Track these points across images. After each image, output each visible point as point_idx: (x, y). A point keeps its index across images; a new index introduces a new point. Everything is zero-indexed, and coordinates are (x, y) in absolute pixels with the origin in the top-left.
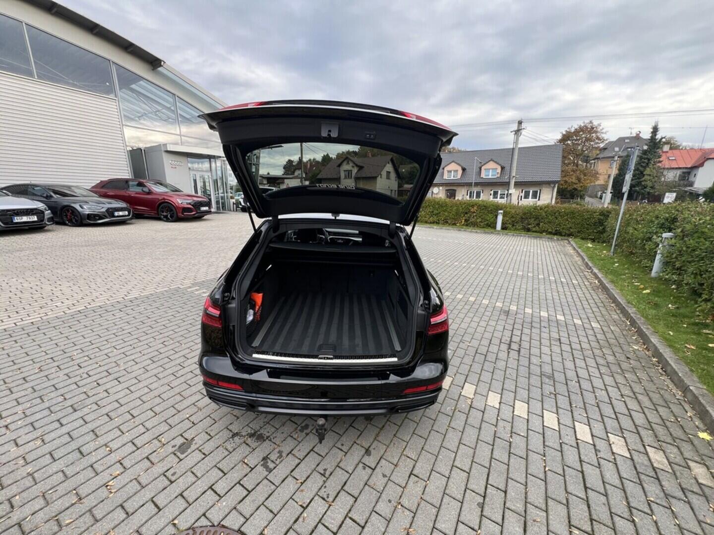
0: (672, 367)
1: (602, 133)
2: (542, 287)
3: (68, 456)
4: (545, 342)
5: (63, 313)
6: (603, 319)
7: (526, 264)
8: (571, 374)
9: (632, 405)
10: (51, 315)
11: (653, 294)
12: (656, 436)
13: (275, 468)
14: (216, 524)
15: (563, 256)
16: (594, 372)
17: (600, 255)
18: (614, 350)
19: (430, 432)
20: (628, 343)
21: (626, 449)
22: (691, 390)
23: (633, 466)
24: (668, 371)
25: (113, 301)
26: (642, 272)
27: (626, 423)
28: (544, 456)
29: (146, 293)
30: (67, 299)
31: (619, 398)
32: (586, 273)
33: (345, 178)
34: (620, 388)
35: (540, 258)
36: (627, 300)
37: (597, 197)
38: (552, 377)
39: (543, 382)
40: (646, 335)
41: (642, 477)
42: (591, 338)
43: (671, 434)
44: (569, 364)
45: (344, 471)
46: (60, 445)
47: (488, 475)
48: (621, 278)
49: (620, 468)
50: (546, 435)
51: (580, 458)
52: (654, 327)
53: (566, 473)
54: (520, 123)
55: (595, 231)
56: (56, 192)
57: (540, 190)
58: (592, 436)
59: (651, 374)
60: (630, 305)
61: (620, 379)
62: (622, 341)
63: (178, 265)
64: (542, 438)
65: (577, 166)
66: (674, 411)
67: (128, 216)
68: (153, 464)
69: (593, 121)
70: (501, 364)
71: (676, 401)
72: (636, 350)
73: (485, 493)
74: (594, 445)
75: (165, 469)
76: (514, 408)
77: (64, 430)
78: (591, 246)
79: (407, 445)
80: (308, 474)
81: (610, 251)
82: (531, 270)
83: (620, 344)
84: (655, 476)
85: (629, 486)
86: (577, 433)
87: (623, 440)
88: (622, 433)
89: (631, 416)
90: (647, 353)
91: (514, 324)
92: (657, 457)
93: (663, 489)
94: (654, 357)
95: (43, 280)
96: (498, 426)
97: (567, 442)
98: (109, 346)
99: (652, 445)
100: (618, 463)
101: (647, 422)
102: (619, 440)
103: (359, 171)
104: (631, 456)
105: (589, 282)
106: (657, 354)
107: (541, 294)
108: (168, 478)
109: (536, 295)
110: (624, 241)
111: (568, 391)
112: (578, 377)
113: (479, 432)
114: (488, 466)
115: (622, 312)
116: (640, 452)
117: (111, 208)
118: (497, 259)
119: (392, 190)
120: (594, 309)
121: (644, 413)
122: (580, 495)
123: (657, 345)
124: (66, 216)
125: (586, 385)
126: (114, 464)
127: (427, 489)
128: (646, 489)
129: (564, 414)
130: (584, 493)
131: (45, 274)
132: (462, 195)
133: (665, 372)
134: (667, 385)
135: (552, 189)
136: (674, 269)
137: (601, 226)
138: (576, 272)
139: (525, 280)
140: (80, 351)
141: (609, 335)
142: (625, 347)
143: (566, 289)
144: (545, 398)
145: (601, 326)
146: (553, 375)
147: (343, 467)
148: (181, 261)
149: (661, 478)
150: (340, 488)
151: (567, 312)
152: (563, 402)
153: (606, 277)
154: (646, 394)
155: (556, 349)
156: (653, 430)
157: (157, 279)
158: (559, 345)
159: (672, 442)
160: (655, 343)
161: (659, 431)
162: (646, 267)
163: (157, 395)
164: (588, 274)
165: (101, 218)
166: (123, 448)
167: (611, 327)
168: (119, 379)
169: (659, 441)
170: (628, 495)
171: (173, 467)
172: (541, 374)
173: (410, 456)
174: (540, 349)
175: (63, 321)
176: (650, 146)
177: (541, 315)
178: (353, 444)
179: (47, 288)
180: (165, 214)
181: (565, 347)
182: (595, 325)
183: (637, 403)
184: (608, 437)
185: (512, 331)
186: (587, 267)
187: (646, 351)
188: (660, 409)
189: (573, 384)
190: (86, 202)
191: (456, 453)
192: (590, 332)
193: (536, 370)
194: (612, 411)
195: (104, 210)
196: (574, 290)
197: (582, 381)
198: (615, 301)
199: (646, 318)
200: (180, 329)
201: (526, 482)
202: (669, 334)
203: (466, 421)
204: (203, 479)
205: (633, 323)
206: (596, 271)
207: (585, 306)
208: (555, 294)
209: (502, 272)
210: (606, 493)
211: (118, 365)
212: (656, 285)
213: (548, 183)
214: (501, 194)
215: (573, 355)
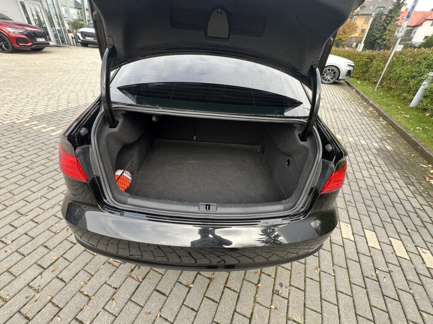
2: (340, 116)
4: (363, 166)
6: (391, 142)
8: (393, 196)
16: (407, 191)
17: (368, 90)
18: (412, 170)
19: (305, 281)
26: (403, 103)
36: (404, 126)
39: (377, 206)
42: (391, 160)
44: (388, 186)
50: (403, 267)
60: (408, 130)
64: (402, 272)
72: (425, 168)
76: (366, 238)
78: (360, 83)
81: (375, 87)
86: (425, 260)
97: (422, 272)
105: (369, 111)
111: (398, 214)
112: (399, 198)
115: (402, 136)
120: (382, 134)
125: (408, 206)
141: (402, 156)
142: (417, 167)
145: (393, 148)
151: (365, 137)
153: (381, 107)
167: (401, 150)
176: (395, 6)
177: (349, 140)
182: (388, 147)
186: (363, 100)
192: (388, 154)
193: (366, 194)
196: (362, 118)
197: (403, 202)
198: (394, 126)
203: (333, 260)
208: (351, 121)
215: (386, 176)
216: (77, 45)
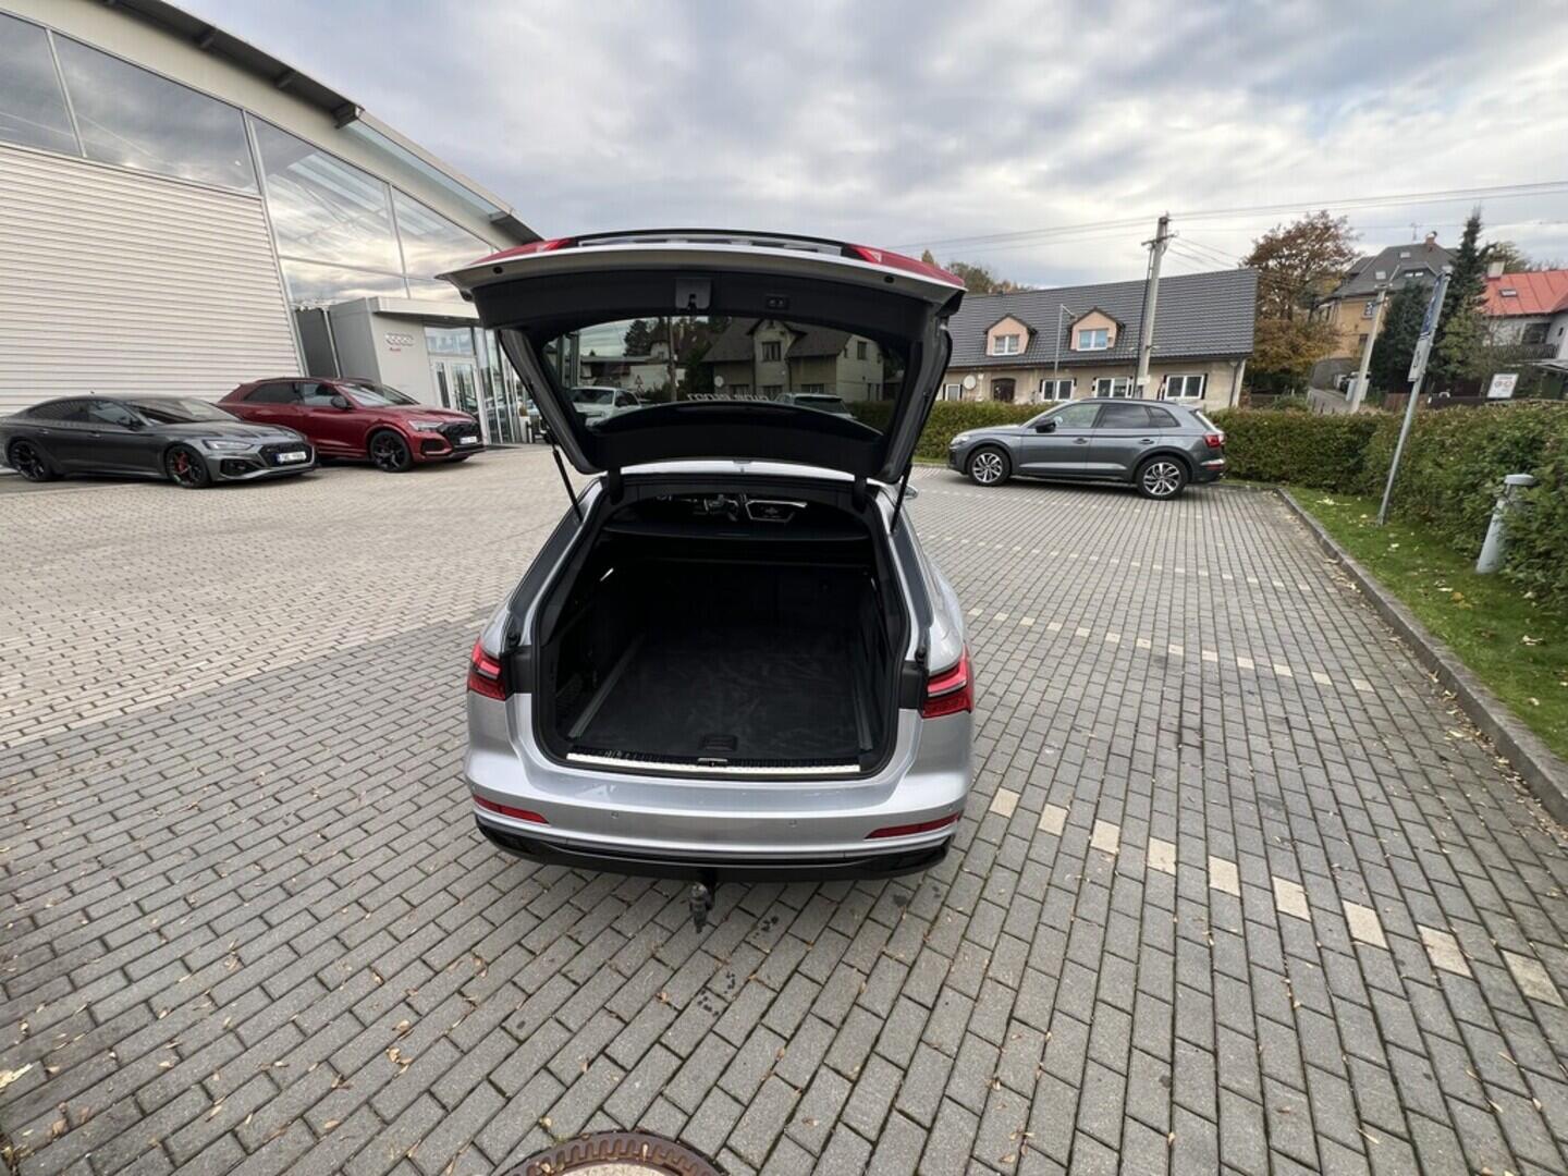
0: (1546, 780)
1: (1350, 239)
2: (1233, 602)
3: (297, 990)
4: (1257, 726)
5: (215, 685)
6: (1377, 672)
7: (1191, 550)
8: (1322, 798)
9: (1464, 862)
10: (193, 689)
11: (1485, 613)
12: (1523, 931)
13: (726, 1009)
14: (629, 1127)
15: (1269, 528)
16: (1370, 790)
17: (1352, 525)
18: (1411, 742)
19: (1036, 929)
20: (1440, 724)
21: (1461, 958)
23: (1479, 996)
24: (1536, 787)
25: (314, 656)
26: (1455, 562)
27: (1454, 901)
28: (1287, 976)
29: (380, 636)
30: (218, 653)
31: (1435, 848)
32: (1327, 567)
33: (766, 359)
34: (1433, 825)
35: (1218, 534)
36: (1428, 628)
37: (1334, 388)
38: (1281, 804)
39: (1264, 814)
40: (1479, 705)
41: (1502, 1017)
42: (1357, 715)
43: (1554, 925)
44: (1316, 776)
45: (869, 1014)
46: (276, 969)
47: (1174, 1018)
48: (1408, 578)
49: (1452, 998)
50: (1284, 931)
51: (1364, 979)
52: (1496, 688)
53: (1339, 1011)
54: (1163, 222)
55: (1338, 468)
56: (150, 414)
57: (1206, 376)
58: (1385, 931)
59: (1497, 794)
60: (1435, 639)
61: (1430, 805)
62: (1424, 719)
63: (434, 570)
64: (1278, 939)
65: (1290, 318)
66: (1555, 873)
67: (306, 461)
68: (475, 1005)
69: (1328, 212)
70: (1167, 778)
71: (1558, 851)
72: (1458, 739)
73: (1173, 1055)
74: (1391, 951)
75: (502, 1015)
76: (1208, 873)
77: (277, 936)
78: (1331, 503)
79: (992, 956)
81: (1376, 514)
82: (1202, 562)
83: (1420, 727)
84: (1530, 1016)
85: (1477, 1038)
86: (1352, 925)
87: (1451, 938)
88: (1449, 923)
89: (1463, 887)
90: (1484, 746)
91: (1183, 687)
92: (1530, 976)
93: (1549, 1044)
94: (1500, 756)
95: (157, 611)
96: (1179, 914)
97: (1332, 945)
98: (327, 755)
99: (1516, 949)
100: (1448, 988)
101: (1501, 901)
102: (1444, 941)
103: (794, 343)
104: (1472, 972)
105: (1335, 586)
106: (1506, 747)
107: (1232, 618)
108: (509, 1033)
109: (1221, 619)
110: (1407, 491)
111: (1320, 835)
112: (1338, 803)
113: (1141, 926)
114: (1169, 998)
115: (1417, 656)
116: (1491, 965)
117: (270, 446)
118: (1125, 538)
119: (870, 385)
120: (1354, 650)
121: (1491, 880)
122: (1373, 1058)
123: (1507, 729)
124: (176, 465)
125: (1357, 821)
126: (395, 1006)
127: (1048, 1050)
128: (1513, 1044)
129: (1318, 885)
130: (1382, 1055)
131: (157, 596)
132: (1028, 393)
133: (1528, 787)
134: (1536, 818)
135: (1231, 373)
136: (1531, 555)
137: (1353, 457)
138: (1304, 566)
139: (1192, 587)
140: (270, 767)
141: (1395, 708)
142: (1434, 734)
143: (1287, 603)
144: (1271, 851)
145: (1374, 687)
146: (1283, 798)
147: (866, 1005)
148: (439, 560)
149: (1542, 1019)
150: (868, 1049)
151: (1295, 657)
152: (1312, 857)
153: (1375, 575)
154: (1490, 838)
155: (1283, 742)
156: (1514, 917)
157: (396, 604)
158: (1287, 731)
159: (1557, 941)
160: (1501, 724)
161: (1528, 919)
162: (1465, 550)
163: (451, 859)
164: (1329, 566)
165: (250, 468)
166: (405, 971)
167: (1399, 691)
168: (365, 826)
169: (1530, 940)
170: (1476, 1056)
171: (515, 1010)
172: (1257, 799)
173: (1002, 980)
174: (1247, 741)
175: (220, 702)
176: (1460, 265)
177: (1240, 664)
178: (879, 958)
179: (170, 630)
180: (385, 455)
181: (1300, 737)
182: (1360, 685)
183: (1472, 856)
184: (1418, 932)
185: (1181, 702)
186: (1326, 552)
187: (1481, 742)
188: (1525, 870)
189: (1329, 818)
190: (217, 434)
191: (1099, 973)
192: (1352, 702)
193: (1243, 788)
194: (1422, 877)
195: (255, 450)
196: (1305, 607)
197: (1347, 812)
198: (1399, 629)
199: (1475, 667)
201: (1256, 1032)
202: (1531, 703)
203: (1110, 903)
204: (583, 1034)
205: (1447, 680)
206: (1349, 561)
207: (1333, 643)
208: (1264, 616)
209: (1140, 569)
210: (1428, 1053)
211: (356, 796)
212: (1489, 592)
213: (1225, 359)
214: (1116, 387)
215: (1320, 753)
216: (534, 441)
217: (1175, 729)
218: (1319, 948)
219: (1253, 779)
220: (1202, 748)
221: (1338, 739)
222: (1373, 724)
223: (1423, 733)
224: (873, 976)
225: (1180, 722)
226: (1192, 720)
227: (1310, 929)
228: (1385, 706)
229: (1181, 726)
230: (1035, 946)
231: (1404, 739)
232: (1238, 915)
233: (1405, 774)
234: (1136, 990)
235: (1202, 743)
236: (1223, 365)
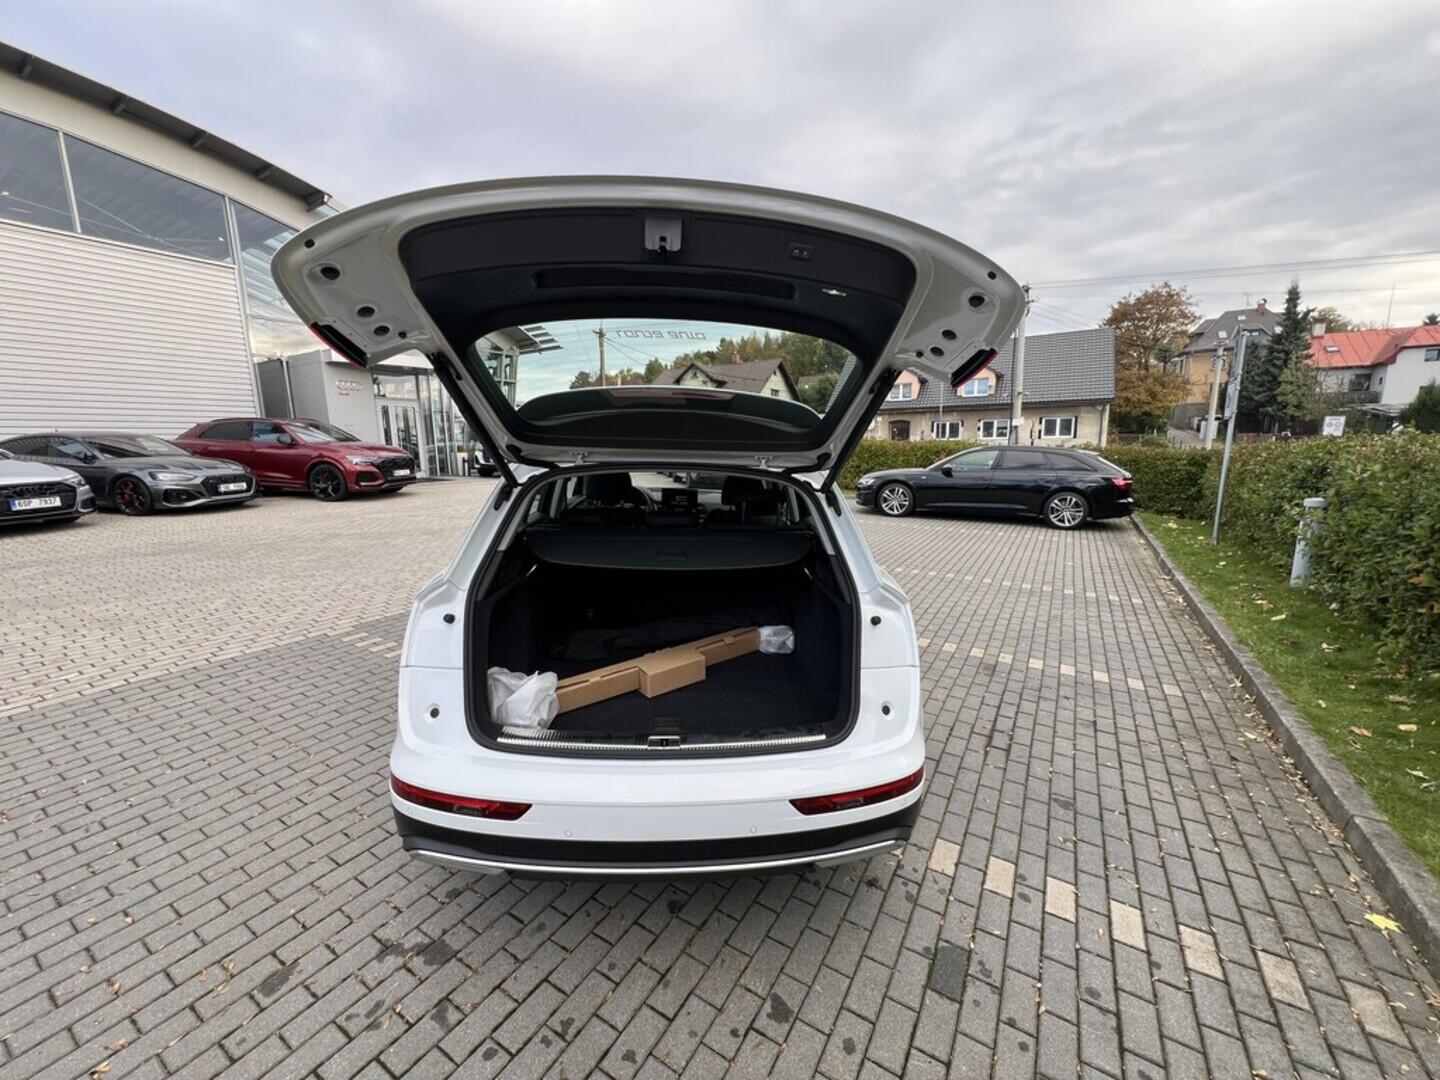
0: (1321, 778)
1: (1190, 304)
2: (1068, 614)
3: (23, 1007)
4: (1065, 729)
5: (77, 695)
6: (1188, 678)
7: (1041, 568)
8: (1112, 798)
9: (1236, 860)
10: (52, 699)
11: (1291, 622)
12: (1281, 930)
13: (460, 1022)
15: (1117, 549)
16: (1160, 789)
17: (1190, 545)
19: (802, 933)
20: (1237, 726)
21: (1216, 959)
22: (1357, 826)
23: (1227, 999)
24: (1315, 785)
25: (184, 668)
26: (1272, 577)
27: (1219, 900)
28: (1040, 981)
29: (256, 648)
30: (93, 665)
31: (1210, 846)
32: (1161, 583)
34: (1212, 824)
35: (1069, 554)
36: (1238, 636)
37: (1192, 429)
38: (1070, 805)
39: (1053, 814)
40: (1271, 708)
41: (1246, 1021)
42: (1162, 718)
43: (1313, 925)
44: (1110, 777)
45: (606, 1027)
46: (9, 983)
47: (915, 1027)
48: (1230, 592)
49: (1199, 1001)
51: (1115, 981)
52: (1288, 691)
53: (1084, 1017)
55: (1183, 496)
56: (104, 449)
57: (1076, 418)
58: (1146, 931)
59: (1280, 793)
60: (1242, 646)
61: (1214, 806)
62: (1223, 722)
63: (332, 587)
64: (1039, 941)
65: (1147, 369)
66: (1321, 871)
67: (248, 490)
68: (202, 1021)
69: (1170, 283)
70: (968, 780)
71: (1327, 849)
72: (1251, 740)
73: (904, 1068)
74: (1148, 953)
75: (225, 1031)
76: (985, 874)
77: (29, 948)
78: (1175, 526)
79: (749, 962)
80: (529, 1035)
82: (1049, 578)
83: (1218, 729)
84: (1273, 1020)
85: (1218, 1045)
86: (1114, 926)
87: (1209, 938)
88: (1210, 923)
89: (1231, 886)
90: (1274, 747)
91: (1004, 692)
92: (1280, 977)
93: (1288, 1049)
94: (1287, 756)
95: (51, 626)
96: (949, 917)
97: (1089, 946)
98: (158, 762)
99: (1270, 949)
100: (1196, 991)
101: (1265, 899)
102: (1202, 941)
104: (1225, 974)
105: (1165, 600)
106: (1293, 749)
107: (1064, 629)
108: (226, 1052)
109: (1055, 631)
110: (1237, 515)
111: (1103, 834)
112: (1126, 802)
113: (907, 930)
114: (916, 1006)
115: (1227, 662)
116: (1244, 966)
117: (213, 478)
118: (983, 558)
120: (1171, 657)
121: (1259, 878)
122: (1108, 1068)
123: (1292, 730)
124: (123, 494)
125: (1141, 820)
126: (119, 1022)
127: (779, 1063)
128: (1252, 1051)
129: (1090, 885)
130: (1118, 1064)
131: (59, 613)
132: (922, 432)
133: (1308, 786)
134: (1311, 816)
135: (1097, 415)
136: (1331, 569)
138: (1140, 582)
139: (1034, 601)
140: (96, 775)
141: (1197, 711)
142: (1229, 736)
143: (1118, 615)
144: (1052, 850)
145: (1182, 692)
146: (1075, 799)
147: (606, 1017)
148: (339, 579)
149: (1284, 1023)
150: (593, 1064)
151: (1115, 664)
152: (1090, 858)
153: (1200, 589)
154: (1265, 836)
155: (1086, 744)
156: (1275, 916)
157: (285, 618)
158: (1092, 734)
159: (1312, 941)
160: (1288, 725)
161: (1288, 919)
162: (1281, 566)
163: (238, 866)
164: (1163, 583)
165: (192, 497)
166: (143, 986)
167: (1205, 695)
168: (165, 834)
169: (1286, 939)
170: (1212, 1065)
171: (242, 1026)
172: (1050, 799)
173: (752, 988)
174: (1053, 743)
175: (74, 713)
177: (1062, 672)
178: (635, 964)
179: (56, 643)
180: (322, 485)
181: (1104, 740)
182: (1170, 690)
183: (1246, 857)
184: (1179, 933)
185: (999, 707)
186: (1163, 569)
187: (1272, 743)
188: (1293, 868)
189: (1115, 819)
190: (164, 467)
191: (852, 979)
192: (1160, 706)
193: (1039, 789)
194: (1192, 876)
195: (198, 481)
196: (1134, 619)
197: (1133, 811)
198: (1214, 638)
199: (1274, 672)
200: (312, 723)
201: (995, 1041)
202: (1319, 706)
203: (882, 904)
204: (301, 1052)
205: (1248, 684)
206: (1180, 577)
207: (1153, 651)
208: (1094, 627)
209: (990, 585)
210: (1166, 1061)
211: (169, 803)
212: (1299, 603)
213: (1092, 403)
214: (998, 428)
217: (986, 732)
218: (1077, 950)
219: (1051, 780)
220: (1008, 751)
221: (1139, 740)
222: (1175, 727)
223: (1220, 735)
224: (622, 985)
225: (994, 726)
226: (1004, 724)
227: (1073, 929)
228: (1189, 709)
229: (993, 729)
230: (796, 951)
231: (1201, 740)
232: (1005, 918)
233: (1195, 774)
234: (885, 996)
235: (1010, 745)
236: (1090, 408)
